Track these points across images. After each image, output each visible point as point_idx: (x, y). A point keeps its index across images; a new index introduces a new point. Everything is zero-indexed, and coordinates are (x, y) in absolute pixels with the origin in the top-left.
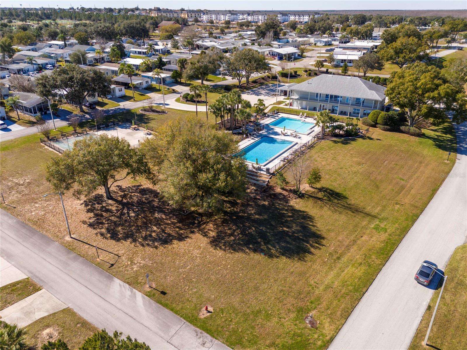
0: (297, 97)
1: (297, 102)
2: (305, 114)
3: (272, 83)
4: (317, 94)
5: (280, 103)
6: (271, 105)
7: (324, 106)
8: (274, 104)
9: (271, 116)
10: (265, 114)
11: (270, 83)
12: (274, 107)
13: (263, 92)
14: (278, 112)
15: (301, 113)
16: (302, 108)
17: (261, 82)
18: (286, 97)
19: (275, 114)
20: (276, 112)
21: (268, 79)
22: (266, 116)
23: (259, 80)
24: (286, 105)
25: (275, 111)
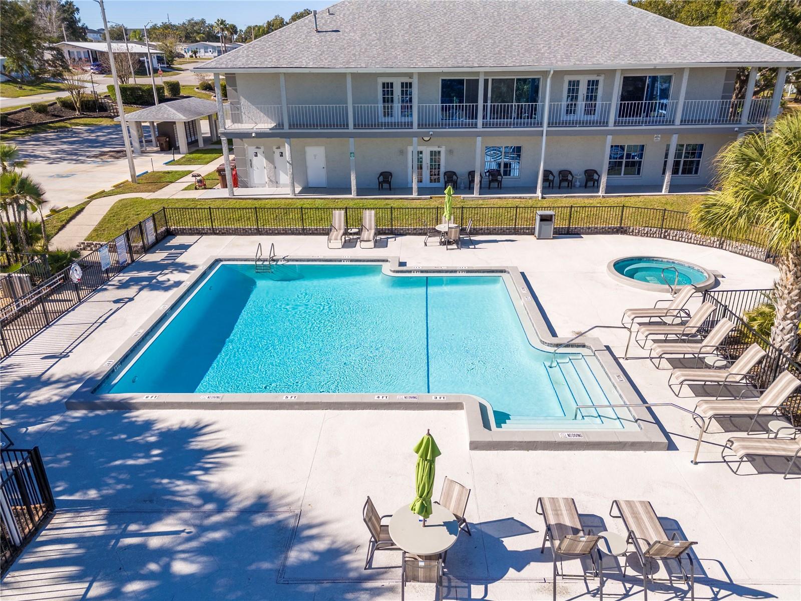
0: (266, 125)
1: (270, 158)
2: (369, 217)
3: (85, 125)
4: (388, 88)
5: (157, 181)
6: (102, 194)
7: (435, 155)
8: (120, 188)
9: (121, 268)
10: (61, 261)
11: (77, 124)
12: (123, 205)
13: (44, 150)
14: (170, 234)
15: (338, 217)
16: (307, 189)
17: (34, 122)
18: (178, 157)
19: (147, 249)
20: (151, 238)
21: (68, 113)
22: (66, 284)
23: (22, 115)
24: (202, 184)
25: (140, 228)
